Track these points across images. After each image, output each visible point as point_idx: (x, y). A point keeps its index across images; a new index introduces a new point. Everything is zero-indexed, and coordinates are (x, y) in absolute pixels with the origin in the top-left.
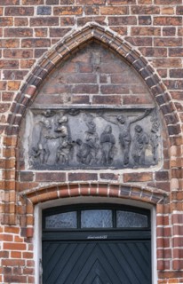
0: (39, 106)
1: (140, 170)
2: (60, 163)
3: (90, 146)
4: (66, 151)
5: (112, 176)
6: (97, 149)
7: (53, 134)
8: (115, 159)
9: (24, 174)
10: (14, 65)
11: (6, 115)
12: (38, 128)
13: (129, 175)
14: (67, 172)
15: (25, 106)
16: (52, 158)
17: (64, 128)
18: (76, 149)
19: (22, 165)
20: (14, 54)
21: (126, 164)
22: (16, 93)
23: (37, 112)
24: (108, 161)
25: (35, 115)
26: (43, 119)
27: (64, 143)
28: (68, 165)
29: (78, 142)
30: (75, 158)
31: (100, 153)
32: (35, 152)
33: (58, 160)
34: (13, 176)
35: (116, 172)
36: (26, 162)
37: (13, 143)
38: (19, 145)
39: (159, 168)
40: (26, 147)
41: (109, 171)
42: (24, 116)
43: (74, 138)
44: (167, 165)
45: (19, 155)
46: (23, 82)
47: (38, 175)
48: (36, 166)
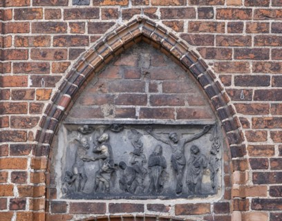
0: (75, 120)
1: (196, 201)
2: (99, 191)
3: (136, 171)
4: (107, 177)
5: (162, 208)
6: (144, 174)
7: (91, 155)
8: (166, 186)
9: (56, 204)
10: (44, 68)
11: (34, 131)
12: (73, 148)
13: (183, 206)
14: (107, 202)
15: (57, 120)
16: (89, 185)
17: (104, 148)
18: (119, 174)
19: (54, 193)
20: (44, 55)
21: (179, 193)
22: (46, 104)
23: (72, 128)
24: (157, 189)
25: (69, 132)
26: (79, 136)
27: (105, 167)
28: (108, 194)
29: (122, 166)
30: (118, 185)
31: (147, 179)
32: (70, 177)
33: (97, 187)
34: (42, 206)
35: (166, 203)
36: (58, 189)
37: (43, 166)
38: (50, 168)
39: (218, 198)
40: (58, 171)
41: (158, 201)
42: (56, 133)
43: (117, 161)
44: (228, 195)
45: (50, 180)
46: (55, 90)
47: (73, 205)
48: (70, 195)
